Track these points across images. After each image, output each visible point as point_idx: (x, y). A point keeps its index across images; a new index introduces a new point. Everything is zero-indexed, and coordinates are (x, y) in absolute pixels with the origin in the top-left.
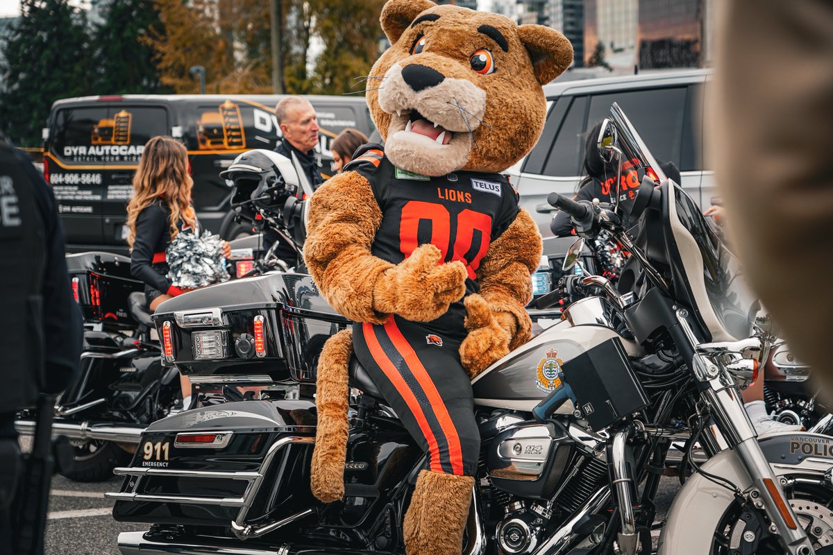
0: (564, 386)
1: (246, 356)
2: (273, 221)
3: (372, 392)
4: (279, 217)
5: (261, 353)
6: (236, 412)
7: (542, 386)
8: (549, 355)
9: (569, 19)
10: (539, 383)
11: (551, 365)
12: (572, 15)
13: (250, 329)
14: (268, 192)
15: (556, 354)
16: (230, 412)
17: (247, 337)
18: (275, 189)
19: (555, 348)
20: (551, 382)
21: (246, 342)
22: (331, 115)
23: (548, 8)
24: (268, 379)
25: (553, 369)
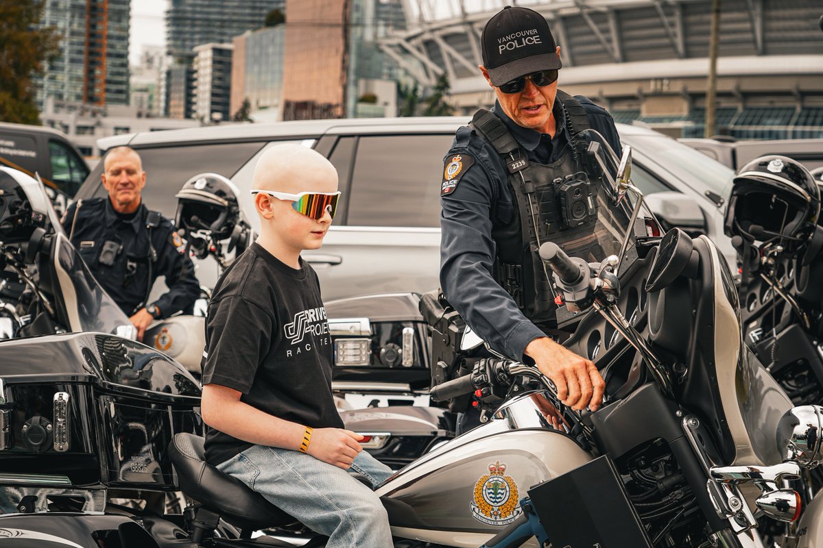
0: (528, 518)
1: (38, 449)
2: (10, 257)
3: (225, 508)
4: (19, 252)
5: (61, 446)
6: (23, 531)
7: (481, 514)
8: (493, 471)
9: (218, 74)
10: (477, 510)
11: (496, 485)
12: (220, 70)
13: (48, 410)
14: (8, 220)
15: (504, 470)
16: (14, 531)
17: (41, 421)
18: (19, 217)
19: (503, 461)
20: (496, 509)
21: (39, 429)
22: (11, 144)
23: (197, 63)
24: (65, 481)
25: (499, 491)
